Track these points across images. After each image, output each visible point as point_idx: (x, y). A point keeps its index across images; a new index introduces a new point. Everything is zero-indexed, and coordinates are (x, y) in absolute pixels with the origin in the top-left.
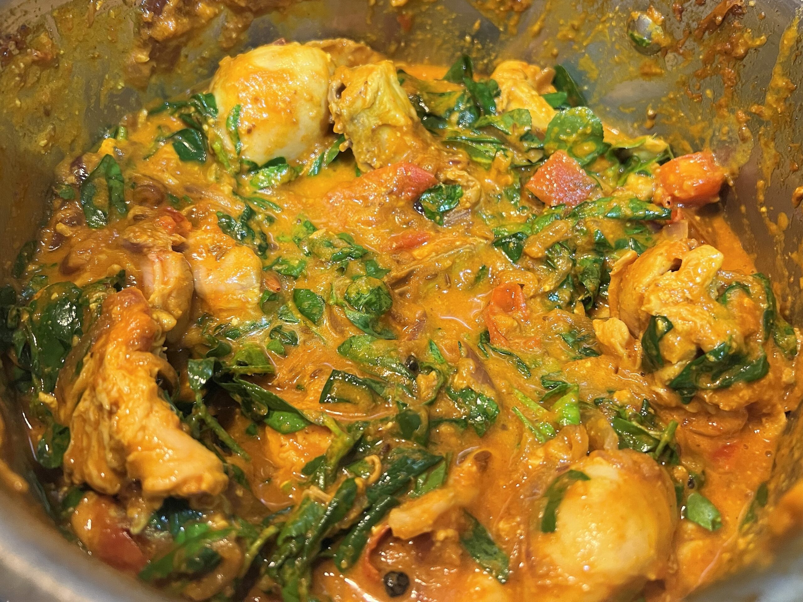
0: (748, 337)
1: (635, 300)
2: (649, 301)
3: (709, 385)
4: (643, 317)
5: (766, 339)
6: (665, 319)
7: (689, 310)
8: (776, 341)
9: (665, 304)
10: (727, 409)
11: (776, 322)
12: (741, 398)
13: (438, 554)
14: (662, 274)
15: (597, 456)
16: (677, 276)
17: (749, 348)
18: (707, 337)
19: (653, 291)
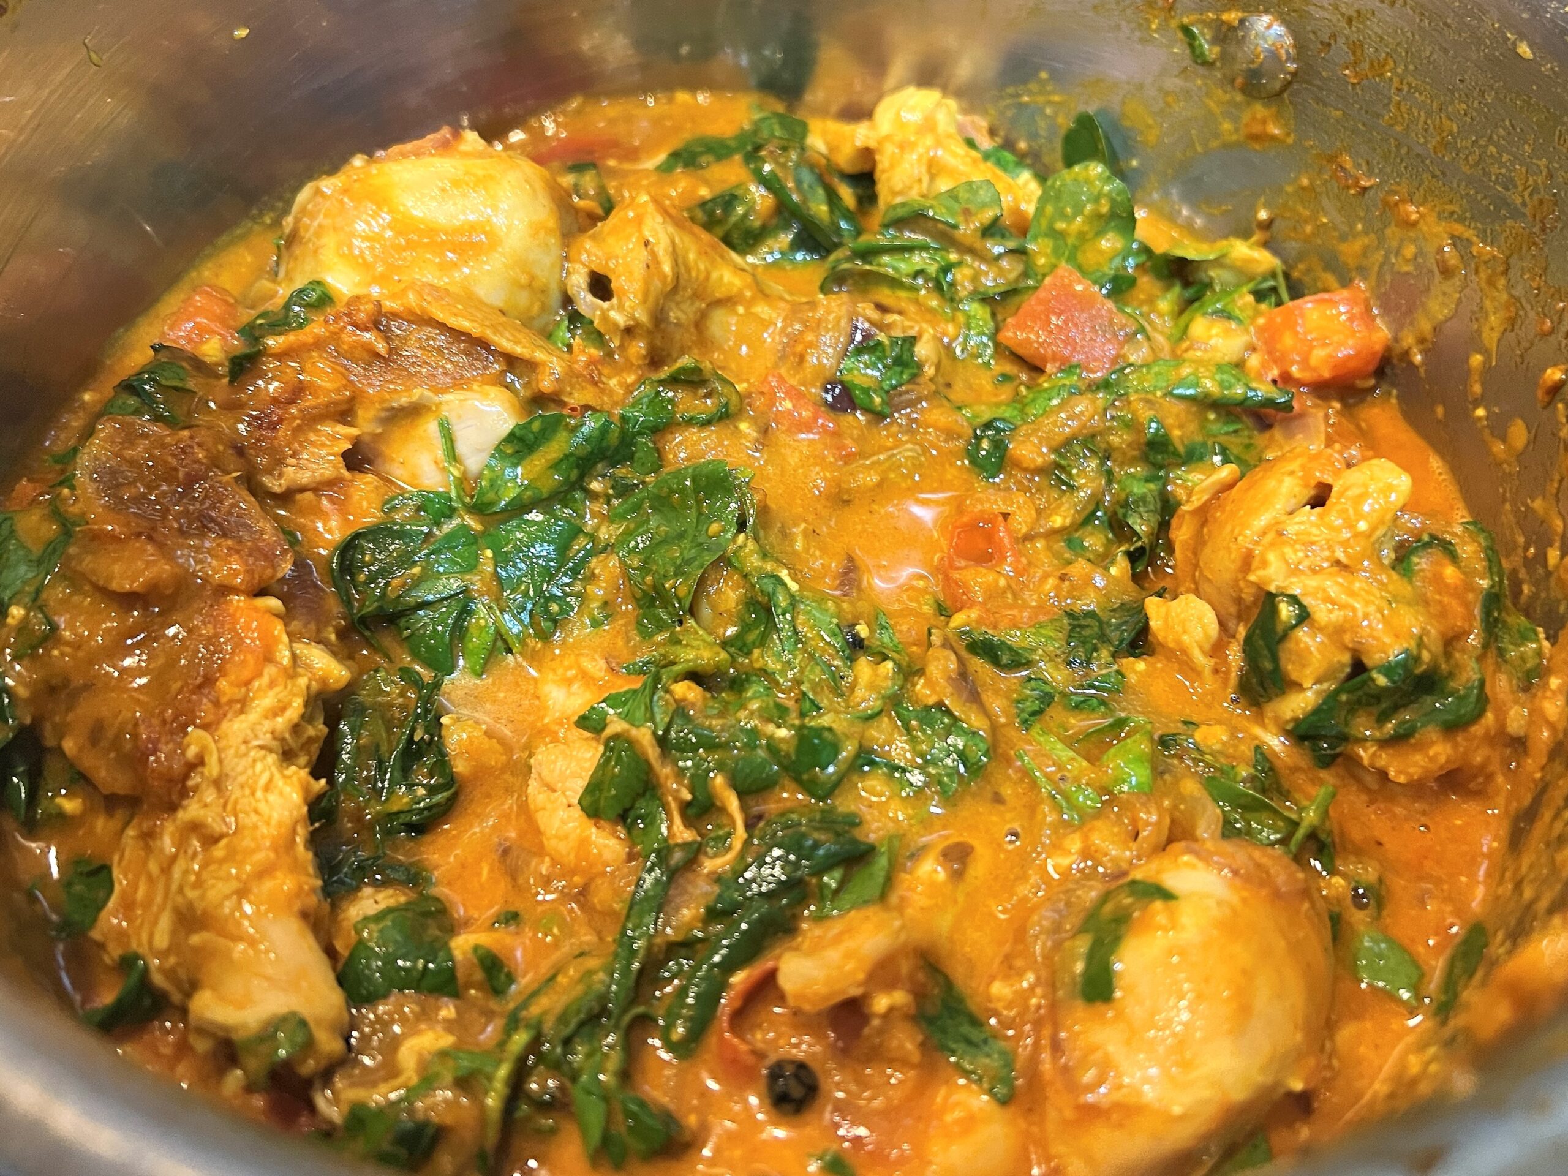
0: (1451, 641)
1: (1233, 561)
2: (1265, 564)
3: (1368, 733)
4: (1248, 596)
5: (1486, 646)
6: (1294, 600)
7: (1341, 585)
8: (1501, 652)
9: (1294, 571)
10: (1402, 779)
11: (1504, 614)
12: (1432, 759)
13: (877, 1040)
14: (1291, 513)
15: (1184, 853)
16: (1321, 517)
17: (1452, 662)
18: (1374, 638)
19: (1272, 544)
